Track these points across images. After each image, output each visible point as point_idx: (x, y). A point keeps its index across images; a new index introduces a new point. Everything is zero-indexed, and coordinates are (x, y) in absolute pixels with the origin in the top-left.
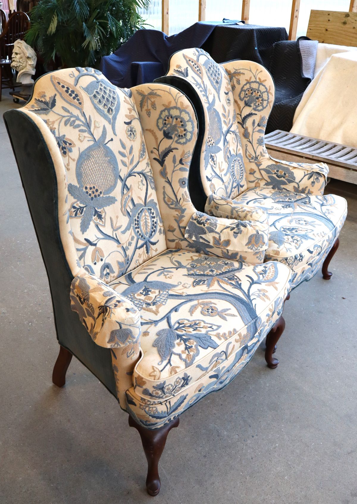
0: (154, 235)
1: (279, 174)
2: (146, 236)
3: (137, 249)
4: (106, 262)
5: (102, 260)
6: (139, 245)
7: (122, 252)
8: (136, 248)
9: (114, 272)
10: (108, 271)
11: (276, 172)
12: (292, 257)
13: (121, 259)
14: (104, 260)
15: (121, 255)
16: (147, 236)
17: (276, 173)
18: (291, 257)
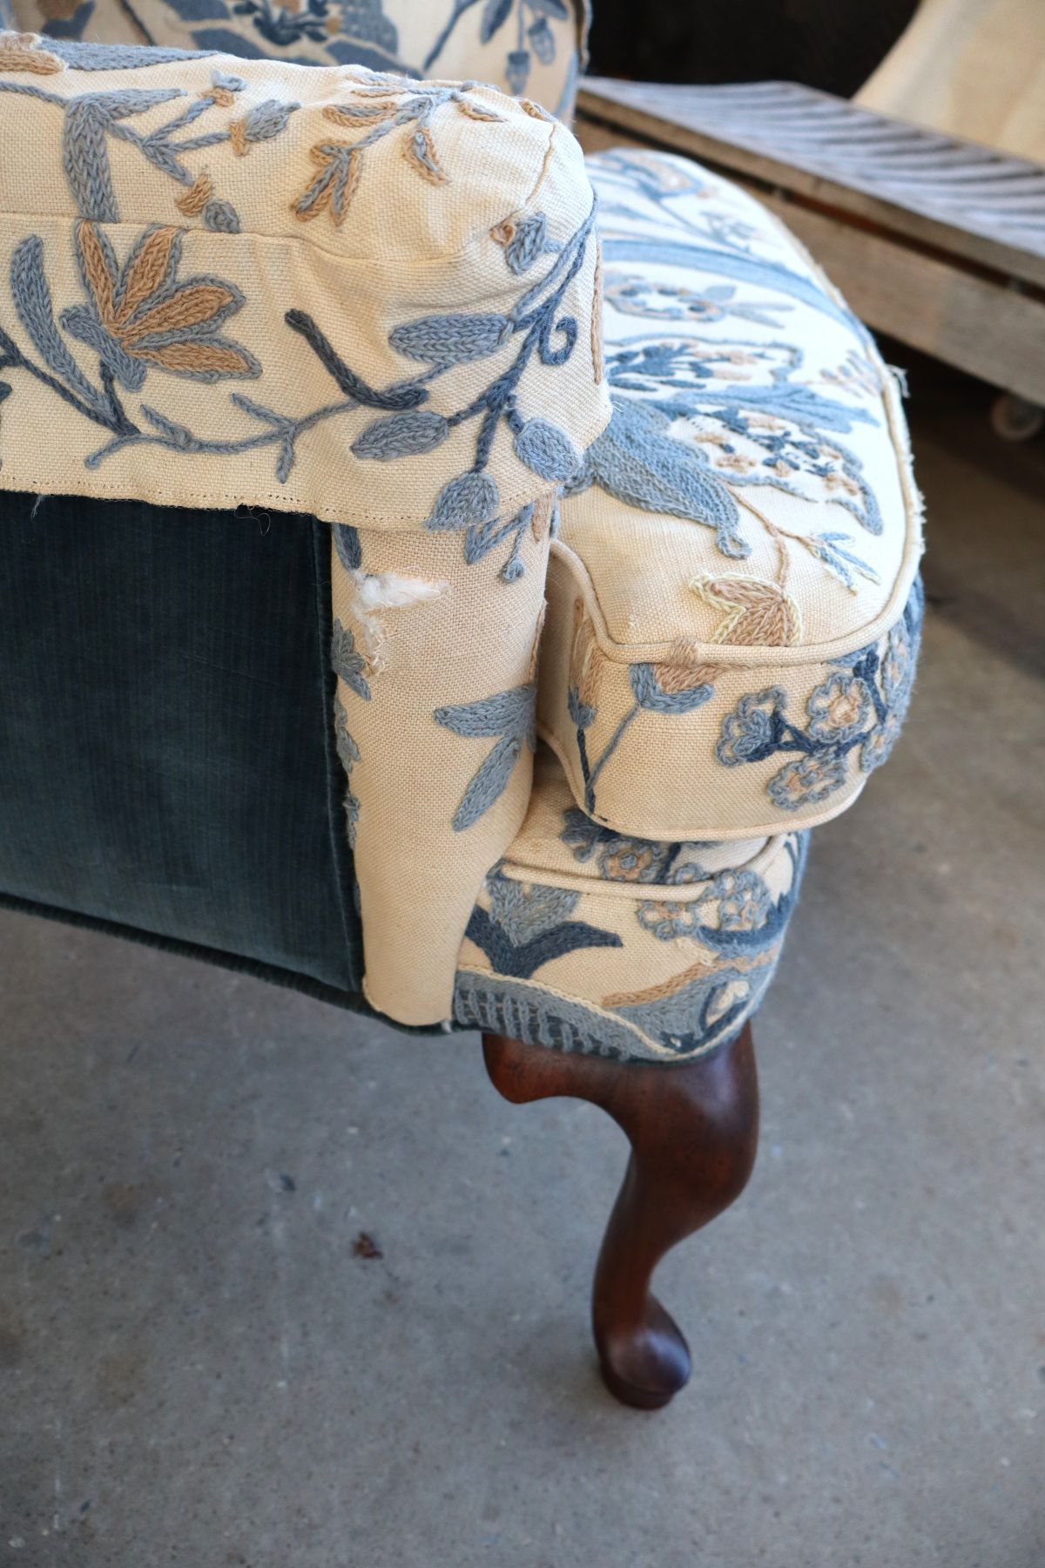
1: (276, 13)
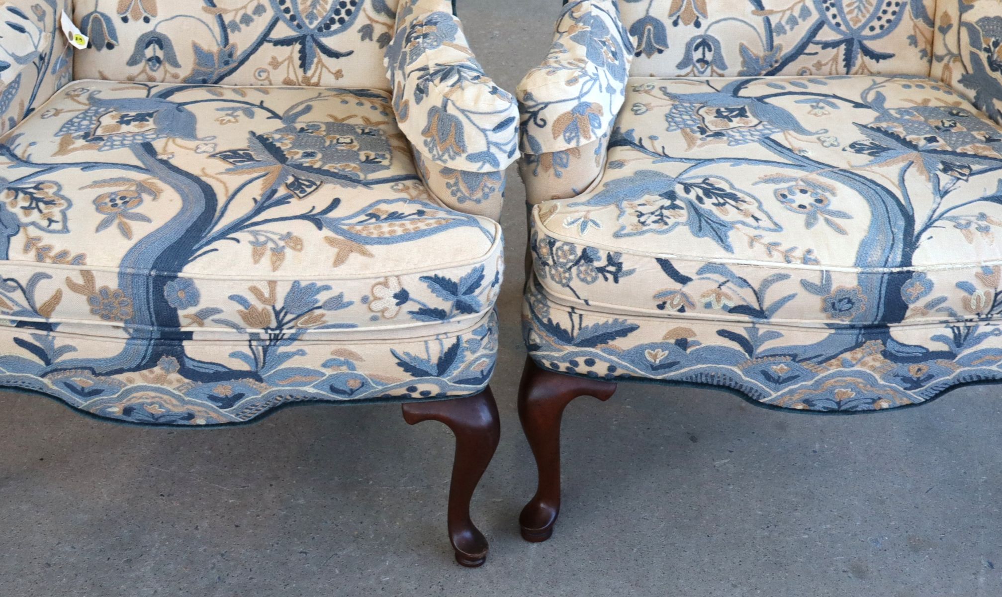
0: (336, 32)
2: (307, 21)
3: (269, 41)
4: (158, 30)
5: (147, 20)
6: (275, 35)
7: (217, 30)
8: (264, 38)
9: (176, 65)
10: (160, 54)
11: (991, 44)
12: (572, 246)
13: (211, 43)
14: (153, 22)
15: (211, 35)
16: (311, 23)
17: (987, 50)
18: (566, 243)
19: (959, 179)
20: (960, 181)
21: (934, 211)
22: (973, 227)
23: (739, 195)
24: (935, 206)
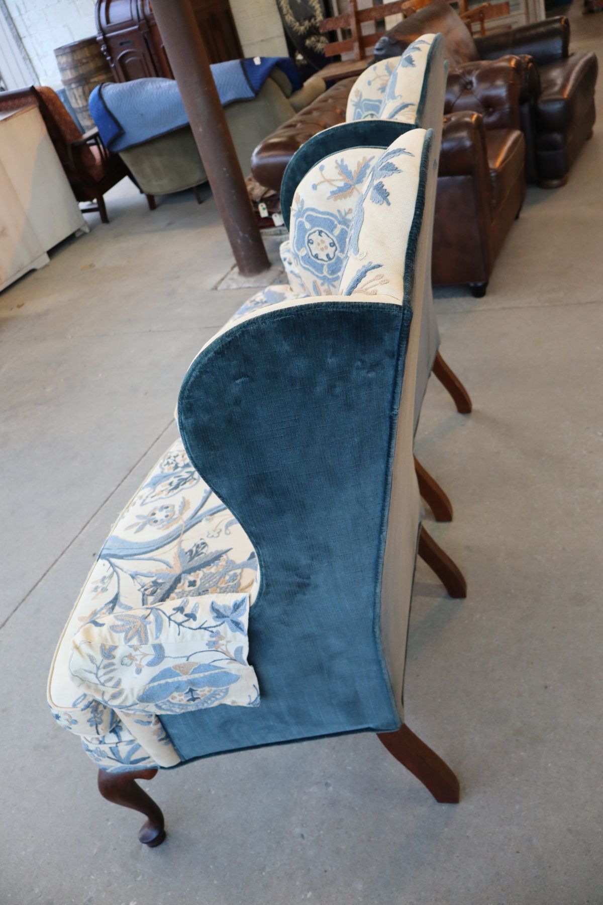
19: (143, 587)
20: (140, 587)
21: (121, 569)
22: (100, 585)
23: (175, 491)
24: (125, 570)
